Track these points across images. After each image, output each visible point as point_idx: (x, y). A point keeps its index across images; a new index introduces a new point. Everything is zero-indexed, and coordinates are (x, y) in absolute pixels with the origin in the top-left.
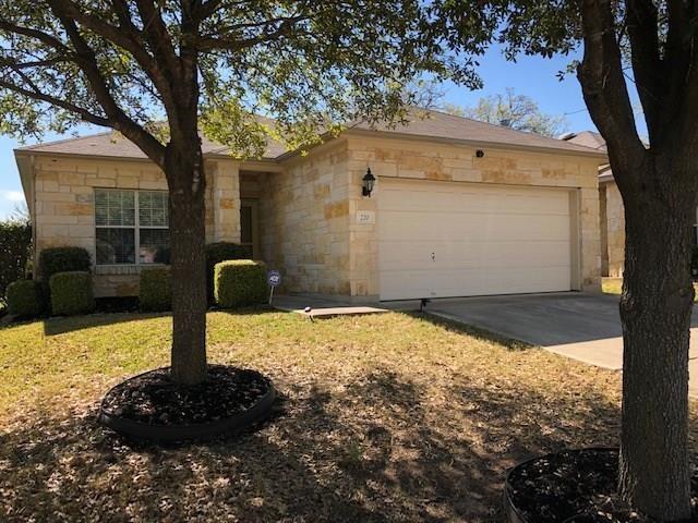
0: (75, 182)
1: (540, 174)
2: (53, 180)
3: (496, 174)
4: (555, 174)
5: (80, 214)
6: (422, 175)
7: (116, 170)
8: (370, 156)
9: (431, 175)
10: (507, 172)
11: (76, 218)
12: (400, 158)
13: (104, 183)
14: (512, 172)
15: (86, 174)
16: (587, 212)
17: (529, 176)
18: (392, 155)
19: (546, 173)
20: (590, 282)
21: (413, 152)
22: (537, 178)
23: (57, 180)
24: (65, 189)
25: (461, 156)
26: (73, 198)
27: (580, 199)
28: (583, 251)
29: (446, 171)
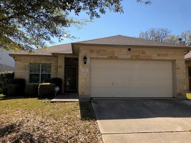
0: (25, 62)
1: (156, 55)
2: (19, 61)
3: (136, 56)
4: (163, 55)
5: (25, 70)
6: (107, 57)
7: (35, 58)
8: (88, 51)
9: (110, 57)
10: (141, 55)
11: (24, 71)
12: (98, 52)
13: (32, 62)
14: (143, 55)
15: (27, 60)
16: (179, 68)
17: (151, 56)
18: (96, 51)
19: (159, 55)
20: (180, 95)
21: (103, 50)
22: (155, 57)
23: (21, 61)
24: (22, 64)
25: (122, 51)
26: (24, 66)
27: (176, 64)
28: (177, 83)
29: (116, 55)
